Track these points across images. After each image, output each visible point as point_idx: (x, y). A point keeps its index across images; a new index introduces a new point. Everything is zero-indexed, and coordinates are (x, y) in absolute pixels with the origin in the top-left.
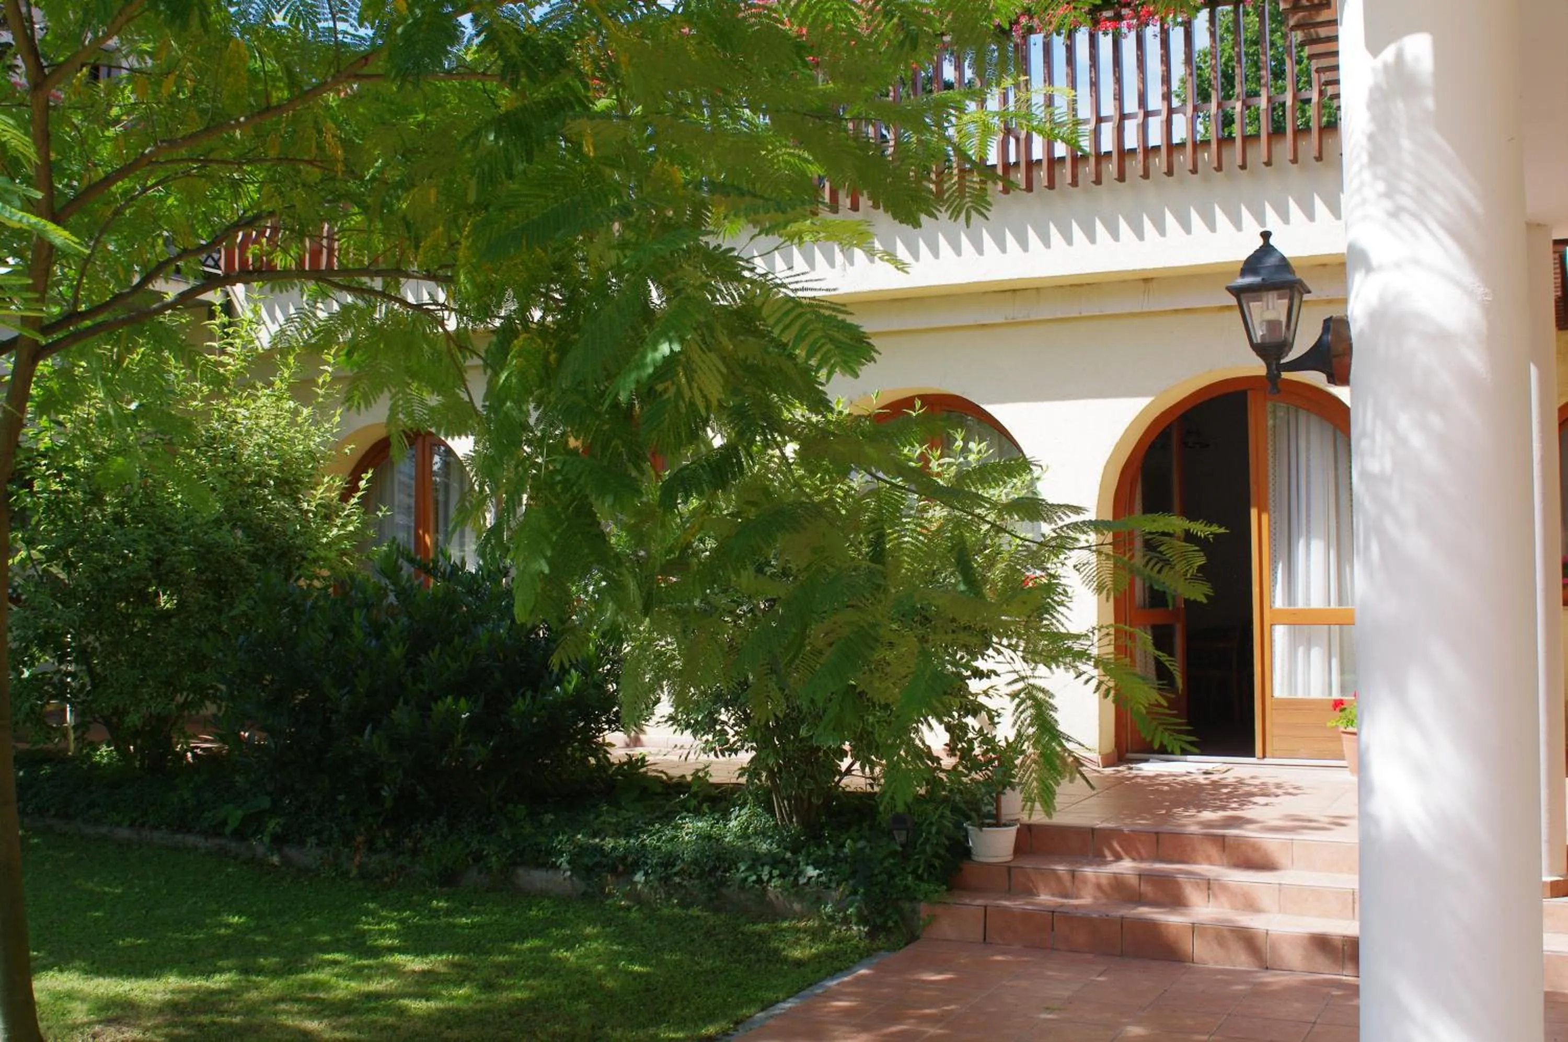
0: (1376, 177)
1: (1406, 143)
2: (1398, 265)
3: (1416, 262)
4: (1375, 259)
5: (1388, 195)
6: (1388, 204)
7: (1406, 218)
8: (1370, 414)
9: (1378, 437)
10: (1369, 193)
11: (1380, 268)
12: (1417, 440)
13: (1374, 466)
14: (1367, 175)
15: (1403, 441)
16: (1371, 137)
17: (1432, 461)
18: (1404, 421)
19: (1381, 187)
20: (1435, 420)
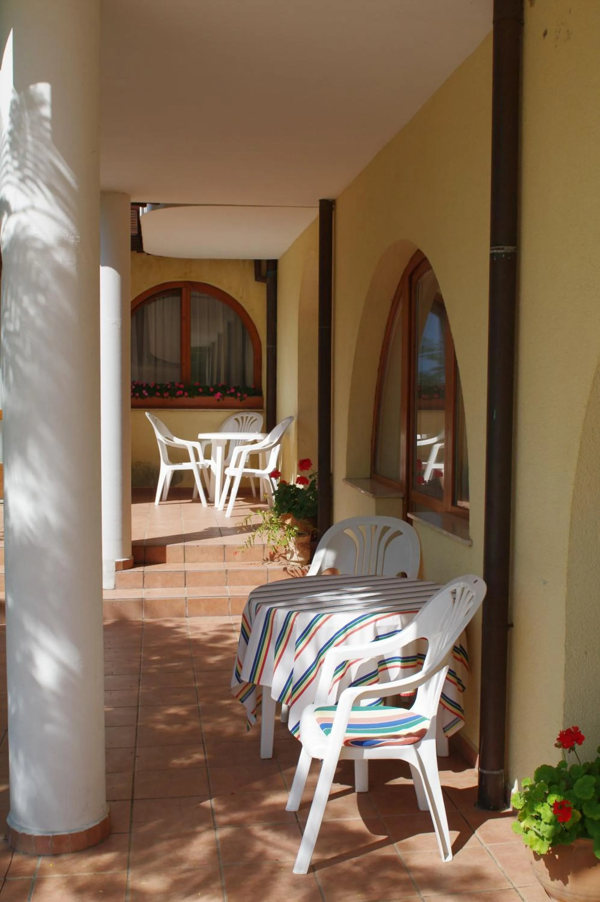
0: (14, 158)
1: (29, 138)
2: (24, 210)
3: (33, 208)
4: (13, 207)
5: (19, 169)
6: (19, 174)
7: (29, 182)
8: (9, 298)
9: (13, 309)
10: (10, 168)
11: (15, 212)
12: (32, 311)
13: (11, 327)
14: (8, 158)
15: (25, 312)
16: (11, 133)
17: (39, 322)
18: (26, 300)
19: (16, 164)
20: (41, 299)
